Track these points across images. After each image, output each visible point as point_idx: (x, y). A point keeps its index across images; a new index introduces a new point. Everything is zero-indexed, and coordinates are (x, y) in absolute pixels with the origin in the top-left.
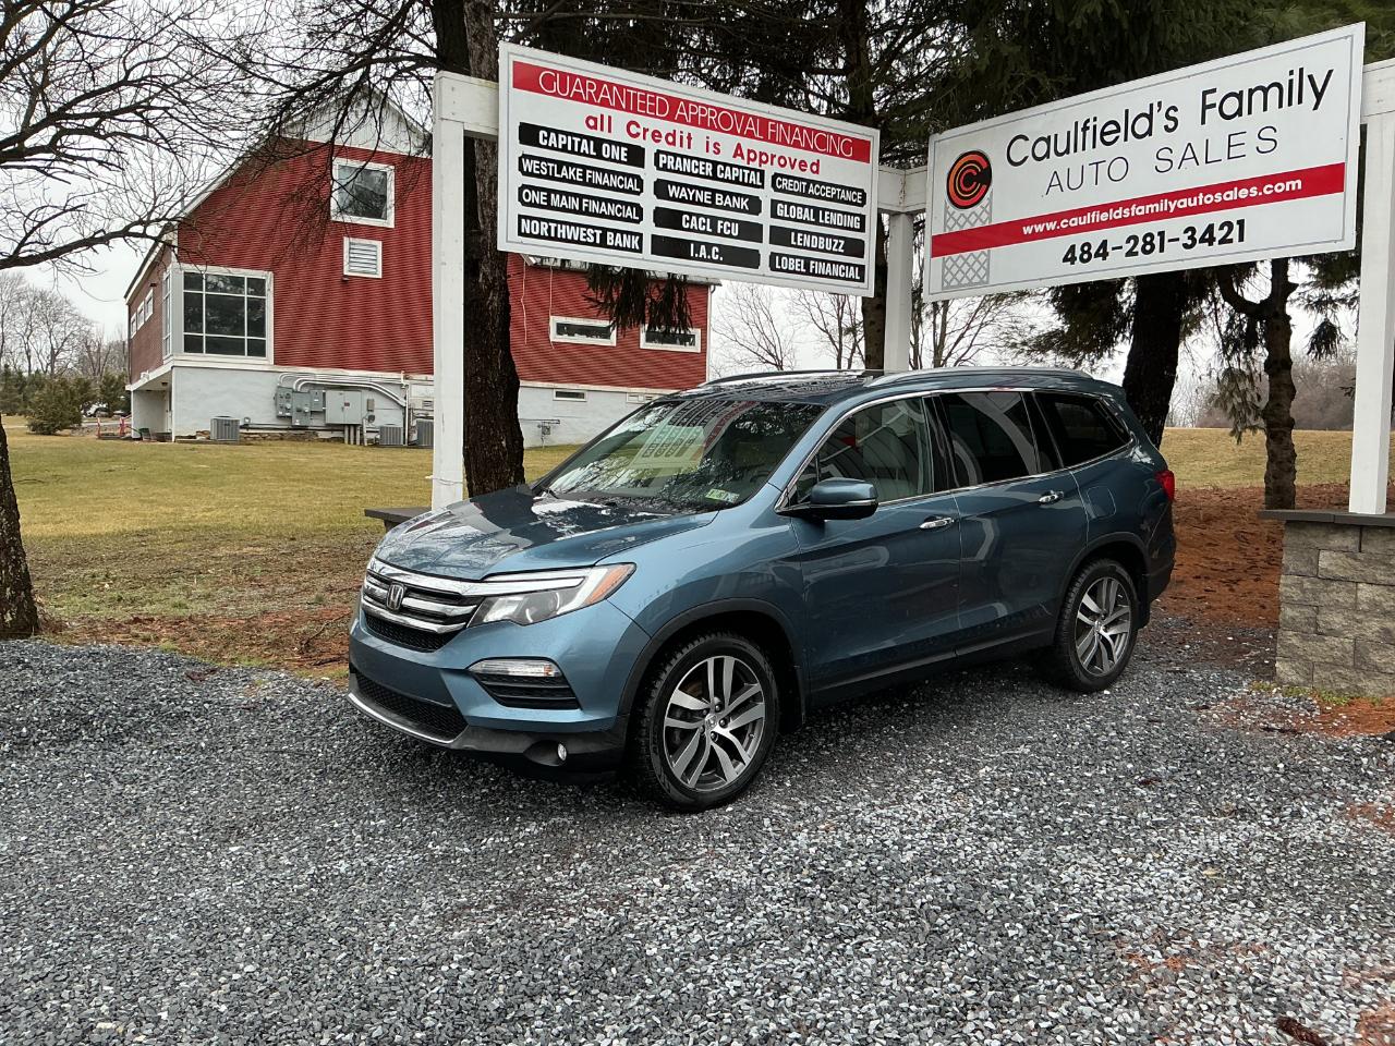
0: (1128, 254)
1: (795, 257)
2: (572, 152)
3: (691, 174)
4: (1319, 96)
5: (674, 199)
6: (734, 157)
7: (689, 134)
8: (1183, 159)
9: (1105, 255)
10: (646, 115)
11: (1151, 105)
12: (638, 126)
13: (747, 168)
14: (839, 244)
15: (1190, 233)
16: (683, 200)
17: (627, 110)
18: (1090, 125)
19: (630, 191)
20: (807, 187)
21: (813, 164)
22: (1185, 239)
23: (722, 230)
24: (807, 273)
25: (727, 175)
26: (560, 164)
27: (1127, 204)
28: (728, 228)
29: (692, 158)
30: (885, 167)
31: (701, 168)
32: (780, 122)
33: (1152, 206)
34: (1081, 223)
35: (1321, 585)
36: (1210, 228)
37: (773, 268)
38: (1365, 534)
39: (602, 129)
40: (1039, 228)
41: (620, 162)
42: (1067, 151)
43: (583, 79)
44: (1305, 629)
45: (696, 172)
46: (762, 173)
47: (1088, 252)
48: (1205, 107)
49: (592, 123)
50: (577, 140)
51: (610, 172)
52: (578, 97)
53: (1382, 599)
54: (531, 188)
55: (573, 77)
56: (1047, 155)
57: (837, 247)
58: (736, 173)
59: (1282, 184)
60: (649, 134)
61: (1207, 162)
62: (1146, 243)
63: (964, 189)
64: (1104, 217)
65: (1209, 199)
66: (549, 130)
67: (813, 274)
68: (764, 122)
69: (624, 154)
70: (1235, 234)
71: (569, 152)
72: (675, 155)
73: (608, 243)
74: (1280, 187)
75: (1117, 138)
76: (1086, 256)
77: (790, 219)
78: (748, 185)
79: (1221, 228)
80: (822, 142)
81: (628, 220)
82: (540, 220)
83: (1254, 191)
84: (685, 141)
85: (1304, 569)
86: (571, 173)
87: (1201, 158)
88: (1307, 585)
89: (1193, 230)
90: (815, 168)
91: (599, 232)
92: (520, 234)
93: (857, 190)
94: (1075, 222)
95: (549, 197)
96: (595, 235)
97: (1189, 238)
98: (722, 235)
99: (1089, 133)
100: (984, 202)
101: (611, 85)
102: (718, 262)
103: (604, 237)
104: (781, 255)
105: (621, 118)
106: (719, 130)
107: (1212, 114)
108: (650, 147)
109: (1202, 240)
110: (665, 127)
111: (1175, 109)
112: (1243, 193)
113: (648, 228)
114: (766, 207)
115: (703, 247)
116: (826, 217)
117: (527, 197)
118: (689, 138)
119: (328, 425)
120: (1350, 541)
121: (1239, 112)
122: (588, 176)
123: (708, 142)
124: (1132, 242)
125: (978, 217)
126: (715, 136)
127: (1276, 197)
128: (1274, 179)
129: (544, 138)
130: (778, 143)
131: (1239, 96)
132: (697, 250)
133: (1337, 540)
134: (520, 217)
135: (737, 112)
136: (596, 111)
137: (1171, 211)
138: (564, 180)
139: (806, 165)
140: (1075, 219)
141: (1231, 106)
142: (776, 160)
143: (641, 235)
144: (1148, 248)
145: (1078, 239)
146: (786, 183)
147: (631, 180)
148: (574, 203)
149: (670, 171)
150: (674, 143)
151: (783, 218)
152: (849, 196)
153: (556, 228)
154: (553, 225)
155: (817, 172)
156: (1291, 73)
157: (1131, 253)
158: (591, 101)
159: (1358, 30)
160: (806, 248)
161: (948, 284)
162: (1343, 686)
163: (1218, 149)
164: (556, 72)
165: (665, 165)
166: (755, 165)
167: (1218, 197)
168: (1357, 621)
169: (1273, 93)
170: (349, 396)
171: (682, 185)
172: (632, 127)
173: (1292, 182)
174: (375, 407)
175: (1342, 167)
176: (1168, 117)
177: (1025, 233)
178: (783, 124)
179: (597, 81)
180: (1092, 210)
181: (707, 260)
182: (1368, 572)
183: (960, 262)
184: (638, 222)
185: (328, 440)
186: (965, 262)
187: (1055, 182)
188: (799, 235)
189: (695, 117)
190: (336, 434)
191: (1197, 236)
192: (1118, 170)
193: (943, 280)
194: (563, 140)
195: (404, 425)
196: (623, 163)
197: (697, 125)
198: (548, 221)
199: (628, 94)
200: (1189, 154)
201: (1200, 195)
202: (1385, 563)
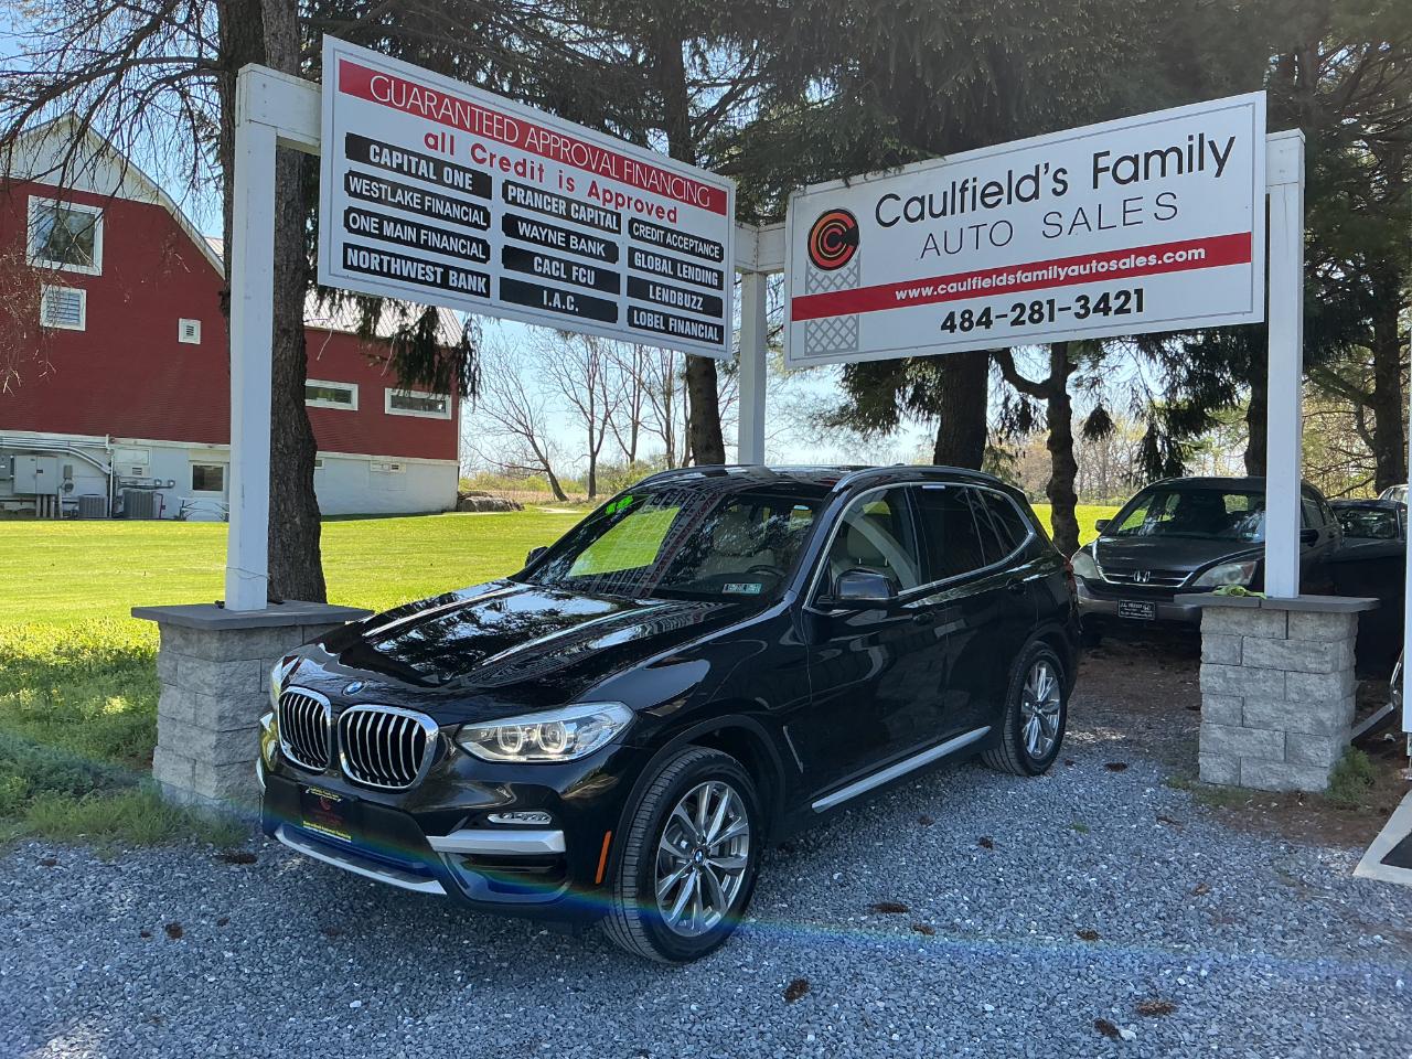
0: (1014, 323)
1: (654, 313)
2: (409, 173)
3: (543, 211)
4: (1221, 162)
5: (524, 238)
6: (589, 195)
7: (541, 165)
8: (1074, 224)
9: (988, 324)
10: (492, 138)
11: (1037, 167)
12: (484, 151)
13: (603, 210)
14: (698, 301)
15: (1083, 302)
16: (534, 240)
17: (472, 130)
18: (970, 185)
19: (475, 225)
20: (665, 236)
21: (670, 211)
22: (1077, 307)
23: (577, 277)
24: (666, 331)
25: (582, 216)
26: (395, 186)
27: (1012, 270)
28: (583, 275)
29: (544, 193)
30: (739, 224)
31: (554, 205)
32: (636, 162)
33: (1040, 273)
34: (961, 289)
35: (1245, 674)
36: (1105, 297)
37: (631, 324)
38: (1290, 620)
39: (443, 150)
40: (914, 293)
41: (463, 190)
42: (944, 213)
43: (422, 90)
44: (1230, 722)
45: (548, 209)
46: (619, 215)
47: (969, 320)
48: (1097, 171)
49: (431, 141)
50: (414, 160)
51: (453, 201)
52: (415, 110)
53: (1313, 688)
54: (360, 212)
55: (410, 86)
56: (921, 216)
57: (696, 305)
58: (592, 214)
59: (1184, 253)
60: (496, 161)
61: (1100, 228)
62: (1033, 312)
64: (986, 283)
65: (1103, 267)
66: (382, 145)
67: (672, 333)
68: (620, 160)
69: (468, 182)
70: (1133, 304)
71: (405, 173)
72: (526, 188)
73: (451, 284)
74: (1181, 256)
75: (1000, 200)
76: (967, 324)
77: (647, 270)
78: (604, 228)
79: (1117, 297)
80: (679, 188)
81: (474, 258)
82: (370, 251)
83: (1153, 260)
84: (537, 173)
85: (1226, 658)
86: (407, 198)
87: (1094, 224)
88: (1230, 674)
89: (1086, 299)
90: (672, 216)
91: (439, 270)
92: (346, 266)
93: (715, 244)
94: (953, 287)
95: (381, 224)
96: (435, 273)
97: (1082, 307)
98: (577, 282)
99: (969, 195)
100: (852, 263)
101: (454, 100)
102: (573, 313)
103: (445, 276)
104: (639, 310)
105: (465, 140)
106: (573, 164)
107: (1105, 178)
108: (498, 178)
109: (1096, 309)
110: (515, 154)
111: (1064, 172)
112: (1141, 261)
113: (496, 269)
114: (623, 255)
115: (557, 295)
116: (685, 271)
117: (355, 223)
118: (541, 170)
119: (17, 495)
120: (1277, 627)
121: (1135, 177)
122: (427, 204)
123: (561, 177)
124: (1018, 310)
125: (845, 280)
126: (569, 171)
127: (1176, 266)
128: (1175, 247)
129: (375, 154)
130: (635, 185)
131: (1135, 160)
132: (551, 299)
133: (1262, 627)
134: (346, 246)
135: (592, 147)
136: (437, 128)
137: (1062, 278)
138: (399, 205)
139: (663, 212)
140: (955, 285)
141: (1126, 170)
142: (632, 203)
143: (488, 277)
144: (1036, 316)
145: (958, 306)
146: (644, 230)
147: (476, 212)
148: (411, 234)
149: (520, 205)
150: (524, 174)
151: (641, 268)
152: (707, 249)
153: (389, 262)
154: (386, 258)
155: (675, 221)
156: (1191, 138)
157: (1016, 322)
158: (430, 116)
159: (1260, 98)
160: (664, 303)
161: (812, 349)
162: (1274, 782)
163: (1112, 215)
164: (390, 78)
165: (514, 198)
166: (611, 207)
167: (1113, 265)
168: (1287, 712)
169: (1172, 158)
170: (42, 462)
171: (533, 223)
172: (478, 151)
173: (1194, 251)
174: (74, 474)
175: (1248, 236)
176: (1056, 180)
177: (898, 298)
178: (640, 164)
179: (437, 93)
180: (972, 275)
181: (561, 310)
182: (1297, 659)
183: (825, 327)
184: (484, 261)
185: (16, 512)
186: (831, 326)
187: (931, 244)
188: (658, 288)
189: (547, 147)
190: (26, 505)
191: (1091, 306)
192: (1001, 234)
193: (807, 345)
194: (397, 158)
195: (108, 495)
196: (468, 191)
197: (549, 156)
198: (380, 253)
199: (473, 112)
200: (1080, 219)
201: (1094, 263)
202: (1315, 651)
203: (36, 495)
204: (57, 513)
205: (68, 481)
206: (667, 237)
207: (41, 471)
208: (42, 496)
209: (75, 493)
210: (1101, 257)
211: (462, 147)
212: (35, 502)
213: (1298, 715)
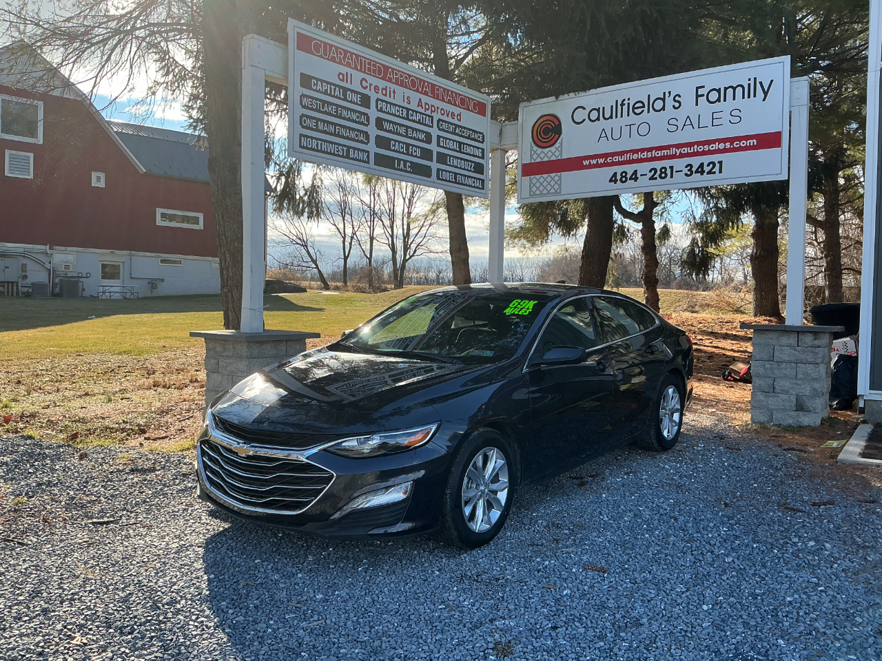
0: (650, 179)
1: (450, 172)
2: (330, 95)
3: (395, 115)
4: (766, 93)
5: (386, 130)
6: (418, 106)
7: (395, 90)
8: (684, 125)
9: (636, 179)
10: (371, 75)
11: (664, 93)
12: (367, 82)
13: (425, 115)
14: (471, 165)
15: (689, 168)
16: (391, 132)
17: (361, 71)
18: (626, 102)
19: (362, 123)
20: (455, 129)
21: (458, 115)
22: (686, 171)
23: (412, 152)
24: (455, 182)
25: (414, 118)
26: (324, 102)
27: (650, 150)
28: (415, 151)
29: (396, 105)
30: (493, 121)
31: (401, 112)
32: (441, 87)
33: (665, 151)
34: (620, 160)
35: (775, 365)
36: (702, 165)
37: (438, 178)
38: (799, 336)
39: (347, 82)
40: (594, 162)
41: (357, 104)
42: (611, 117)
43: (337, 48)
44: (767, 391)
45: (398, 114)
46: (432, 117)
47: (625, 177)
48: (698, 96)
49: (341, 77)
50: (333, 87)
51: (352, 110)
52: (333, 60)
53: (811, 372)
54: (307, 117)
55: (331, 46)
56: (598, 119)
57: (471, 167)
58: (419, 117)
59: (745, 142)
60: (372, 87)
61: (699, 127)
62: (662, 173)
63: (543, 136)
64: (635, 156)
65: (700, 149)
66: (317, 80)
67: (459, 183)
68: (433, 86)
69: (359, 99)
70: (717, 169)
72: (387, 102)
73: (351, 156)
74: (743, 144)
75: (643, 111)
76: (624, 179)
77: (446, 148)
78: (425, 125)
79: (708, 165)
81: (361, 142)
82: (312, 138)
84: (392, 94)
85: (765, 357)
86: (330, 109)
87: (696, 125)
88: (767, 366)
89: (691, 166)
90: (459, 117)
91: (345, 149)
92: (301, 147)
93: (480, 133)
94: (616, 159)
95: (317, 123)
96: (343, 150)
97: (688, 170)
98: (412, 155)
99: (625, 108)
100: (557, 145)
101: (352, 54)
102: (409, 172)
103: (348, 151)
104: (443, 170)
105: (357, 75)
106: (411, 89)
107: (702, 100)
108: (374, 97)
109: (697, 172)
110: (382, 84)
111: (680, 96)
112: (722, 146)
113: (372, 148)
114: (434, 139)
115: (402, 162)
116: (465, 149)
117: (305, 123)
118: (394, 92)
120: (792, 340)
121: (719, 100)
122: (339, 112)
123: (404, 96)
124: (653, 172)
125: (553, 154)
126: (408, 93)
127: (741, 149)
128: (740, 139)
129: (314, 84)
130: (440, 100)
131: (719, 91)
132: (399, 165)
133: (785, 340)
134: (301, 135)
135: (419, 79)
136: (344, 70)
137: (677, 155)
138: (325, 113)
139: (454, 116)
140: (617, 157)
141: (714, 96)
142: (439, 110)
143: (368, 152)
144: (663, 175)
145: (619, 169)
146: (445, 126)
147: (363, 116)
148: (332, 129)
149: (384, 112)
150: (386, 95)
151: (443, 147)
152: (476, 136)
153: (321, 144)
154: (320, 142)
155: (460, 120)
156: (749, 80)
157: (652, 178)
158: (340, 63)
159: (787, 59)
160: (455, 167)
161: (534, 193)
162: (791, 421)
163: (706, 120)
164: (322, 42)
165: (381, 108)
166: (428, 112)
167: (706, 148)
168: (798, 385)
169: (739, 90)
170: (8, 261)
171: (391, 122)
172: (364, 82)
173: (751, 141)
174: (28, 269)
175: (780, 133)
176: (675, 100)
177: (584, 164)
178: (443, 88)
179: (343, 50)
180: (627, 152)
181: (404, 171)
182: (803, 357)
183: (542, 180)
184: (367, 144)
186: (545, 180)
187: (603, 135)
188: (452, 158)
189: (397, 79)
191: (694, 170)
192: (644, 130)
193: (530, 190)
194: (326, 87)
195: (49, 281)
196: (359, 105)
197: (398, 85)
198: (317, 139)
199: (361, 60)
200: (688, 122)
201: (696, 146)
202: (812, 352)
203: (4, 282)
204: (18, 292)
205: (24, 273)
206: (457, 129)
207: (8, 268)
208: (8, 282)
209: (29, 281)
210: (699, 143)
211: (356, 79)
212: (4, 286)
213: (803, 386)
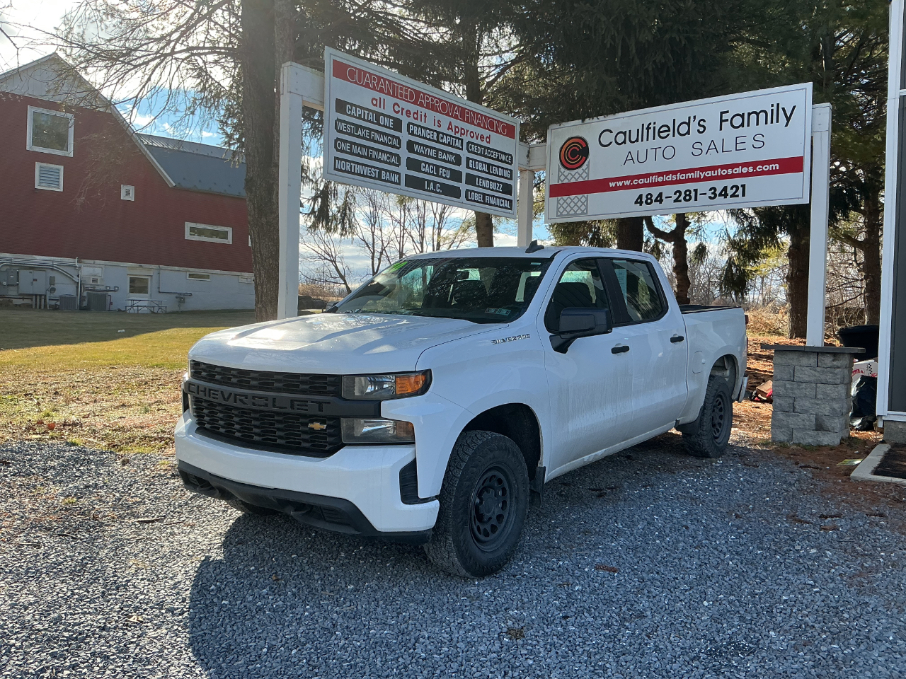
1: (478, 193)
2: (364, 120)
3: (426, 138)
4: (788, 119)
5: (417, 153)
6: (448, 129)
7: (425, 114)
8: (709, 149)
9: (661, 201)
10: (403, 99)
11: (689, 118)
12: (399, 107)
13: (455, 137)
14: (500, 186)
15: (713, 191)
16: (421, 154)
17: (393, 96)
18: (652, 126)
19: (394, 146)
20: (484, 151)
21: (487, 137)
22: (710, 194)
23: (442, 174)
24: (484, 203)
25: (444, 140)
26: (357, 126)
27: (674, 173)
28: (444, 173)
29: (427, 129)
30: (521, 143)
31: (431, 135)
32: (471, 111)
33: (690, 175)
34: (646, 182)
35: (795, 385)
36: (725, 189)
37: (467, 199)
38: (820, 357)
39: (380, 107)
41: (389, 128)
42: (637, 140)
43: (370, 74)
44: (787, 410)
45: (428, 137)
46: (462, 140)
47: (650, 199)
48: (722, 121)
49: (375, 102)
50: (366, 112)
51: (384, 134)
52: (367, 86)
53: (830, 392)
54: (342, 140)
55: (365, 72)
56: (624, 142)
57: (499, 188)
58: (449, 139)
59: (768, 166)
60: (404, 112)
61: (723, 152)
62: (686, 195)
63: (573, 159)
64: (660, 179)
65: (724, 172)
66: (352, 105)
67: (487, 204)
68: (463, 109)
69: (391, 123)
70: (740, 192)
71: (362, 119)
72: (418, 126)
73: (382, 178)
74: (766, 168)
75: (668, 135)
76: (649, 201)
77: (475, 169)
78: (454, 147)
79: (732, 188)
81: (393, 164)
82: (346, 161)
83: (751, 169)
84: (423, 117)
85: (786, 377)
86: (363, 132)
87: (720, 149)
88: (788, 386)
89: (715, 189)
90: (488, 140)
91: (377, 171)
93: (509, 155)
94: (642, 181)
96: (375, 172)
97: (712, 193)
98: (441, 177)
99: (651, 131)
100: (584, 167)
101: (385, 80)
102: (439, 193)
103: (380, 174)
104: (471, 191)
105: (390, 100)
106: (440, 113)
108: (405, 120)
109: (720, 195)
110: (413, 108)
111: (704, 121)
112: (745, 170)
113: (403, 170)
114: (464, 162)
115: (432, 184)
116: (493, 170)
117: (339, 146)
118: (425, 116)
119: (20, 295)
120: (812, 360)
121: (742, 125)
122: (372, 135)
123: (435, 120)
124: (678, 194)
125: (580, 176)
126: (439, 116)
127: (763, 173)
128: (762, 163)
129: (349, 109)
130: (470, 123)
131: (742, 116)
132: (429, 186)
133: (805, 361)
134: (336, 158)
135: (450, 103)
136: (377, 95)
137: (702, 178)
138: (359, 137)
139: (484, 138)
141: (737, 121)
143: (399, 174)
144: (688, 198)
145: (644, 191)
146: (474, 148)
147: (395, 139)
148: (364, 152)
149: (415, 135)
150: (417, 119)
151: (472, 169)
152: (503, 158)
153: (355, 166)
154: (353, 165)
155: (489, 142)
156: (772, 105)
157: (676, 201)
158: (374, 89)
159: (809, 86)
160: (483, 188)
161: (561, 213)
162: (810, 440)
163: (730, 145)
164: (356, 68)
165: (413, 131)
166: (458, 135)
167: (730, 171)
168: (817, 405)
169: (763, 115)
170: (36, 274)
171: (421, 145)
172: (396, 107)
173: (773, 165)
174: (56, 282)
175: (801, 158)
176: (699, 125)
177: (611, 186)
178: (473, 112)
179: (377, 76)
180: (652, 175)
181: (433, 192)
182: (823, 377)
183: (569, 201)
184: (398, 166)
185: (20, 305)
186: (572, 201)
187: (630, 157)
188: (480, 180)
189: (428, 103)
190: (26, 301)
191: (718, 193)
192: (669, 153)
193: (558, 211)
194: (359, 111)
195: (77, 295)
196: (391, 128)
197: (429, 109)
198: (351, 162)
199: (394, 86)
200: (712, 146)
201: (719, 170)
202: (831, 373)
203: (32, 295)
204: (45, 306)
205: (52, 286)
206: (486, 151)
207: (35, 280)
208: (36, 295)
209: (57, 294)
210: (723, 167)
211: (389, 105)
212: (32, 299)
213: (823, 406)
